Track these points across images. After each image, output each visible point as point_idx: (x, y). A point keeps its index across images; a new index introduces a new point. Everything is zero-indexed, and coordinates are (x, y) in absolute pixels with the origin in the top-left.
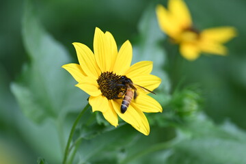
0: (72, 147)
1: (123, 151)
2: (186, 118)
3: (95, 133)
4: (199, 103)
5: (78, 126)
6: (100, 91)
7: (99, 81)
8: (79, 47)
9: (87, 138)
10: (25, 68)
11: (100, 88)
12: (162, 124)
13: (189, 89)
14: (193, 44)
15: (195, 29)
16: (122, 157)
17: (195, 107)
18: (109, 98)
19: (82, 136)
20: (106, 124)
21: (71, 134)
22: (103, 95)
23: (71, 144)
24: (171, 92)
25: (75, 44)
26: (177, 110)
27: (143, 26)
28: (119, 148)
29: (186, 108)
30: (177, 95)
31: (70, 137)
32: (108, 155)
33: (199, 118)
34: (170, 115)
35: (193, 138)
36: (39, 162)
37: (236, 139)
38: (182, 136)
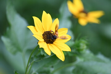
0: (30, 65)
1: (52, 67)
2: (81, 52)
3: (40, 59)
4: (87, 45)
5: (33, 56)
6: (43, 39)
7: (43, 35)
8: (36, 19)
9: (36, 61)
10: (8, 29)
11: (43, 38)
12: (70, 55)
13: (82, 39)
14: (84, 18)
15: (85, 12)
16: (52, 70)
17: (85, 47)
18: (47, 43)
19: (34, 60)
20: (45, 55)
21: (29, 59)
22: (45, 41)
23: (29, 64)
24: (74, 40)
25: (34, 17)
26: (77, 48)
27: (61, 10)
28: (51, 66)
29: (81, 48)
30: (77, 42)
31: (29, 61)
32: (46, 69)
33: (87, 52)
34: (74, 51)
35: (84, 61)
36: (14, 72)
37: (104, 62)
38: (79, 60)
